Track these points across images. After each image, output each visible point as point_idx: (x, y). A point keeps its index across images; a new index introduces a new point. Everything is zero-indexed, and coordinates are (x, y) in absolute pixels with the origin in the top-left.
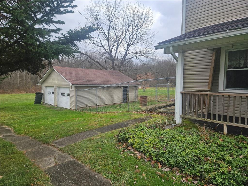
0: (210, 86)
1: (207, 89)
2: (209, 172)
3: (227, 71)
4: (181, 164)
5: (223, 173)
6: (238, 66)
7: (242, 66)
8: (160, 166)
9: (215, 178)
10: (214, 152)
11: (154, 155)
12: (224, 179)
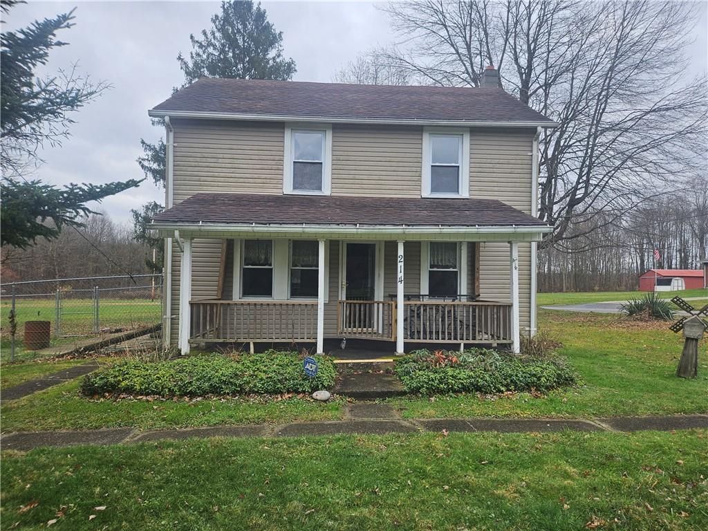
0: (220, 292)
1: (216, 297)
2: (249, 383)
3: (244, 269)
4: (218, 385)
5: (262, 379)
6: (258, 262)
7: (262, 262)
8: (187, 399)
9: (255, 386)
10: (249, 367)
11: (176, 389)
12: (263, 384)
